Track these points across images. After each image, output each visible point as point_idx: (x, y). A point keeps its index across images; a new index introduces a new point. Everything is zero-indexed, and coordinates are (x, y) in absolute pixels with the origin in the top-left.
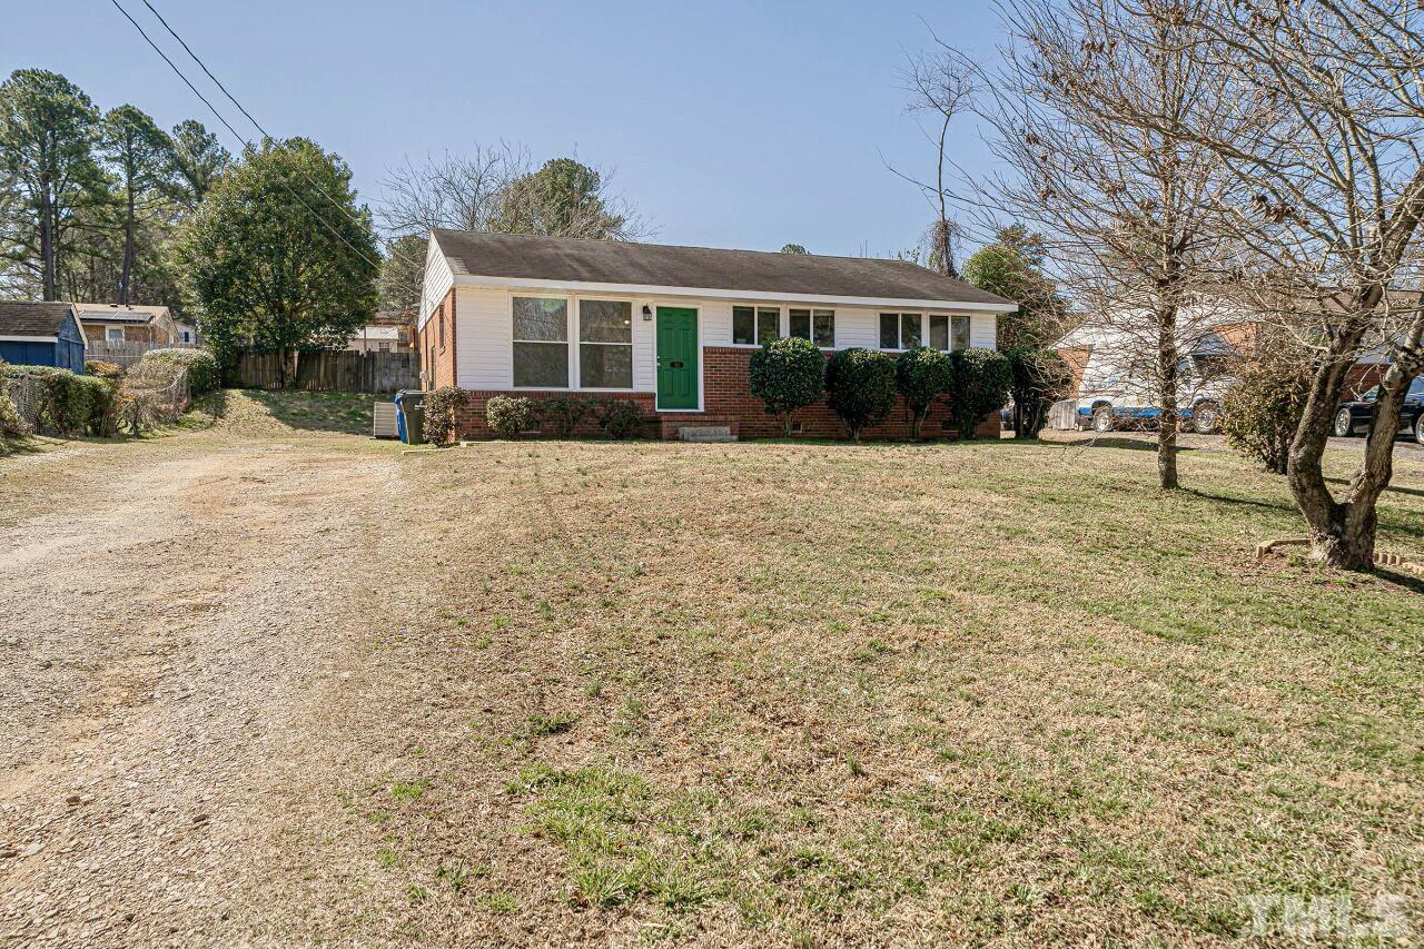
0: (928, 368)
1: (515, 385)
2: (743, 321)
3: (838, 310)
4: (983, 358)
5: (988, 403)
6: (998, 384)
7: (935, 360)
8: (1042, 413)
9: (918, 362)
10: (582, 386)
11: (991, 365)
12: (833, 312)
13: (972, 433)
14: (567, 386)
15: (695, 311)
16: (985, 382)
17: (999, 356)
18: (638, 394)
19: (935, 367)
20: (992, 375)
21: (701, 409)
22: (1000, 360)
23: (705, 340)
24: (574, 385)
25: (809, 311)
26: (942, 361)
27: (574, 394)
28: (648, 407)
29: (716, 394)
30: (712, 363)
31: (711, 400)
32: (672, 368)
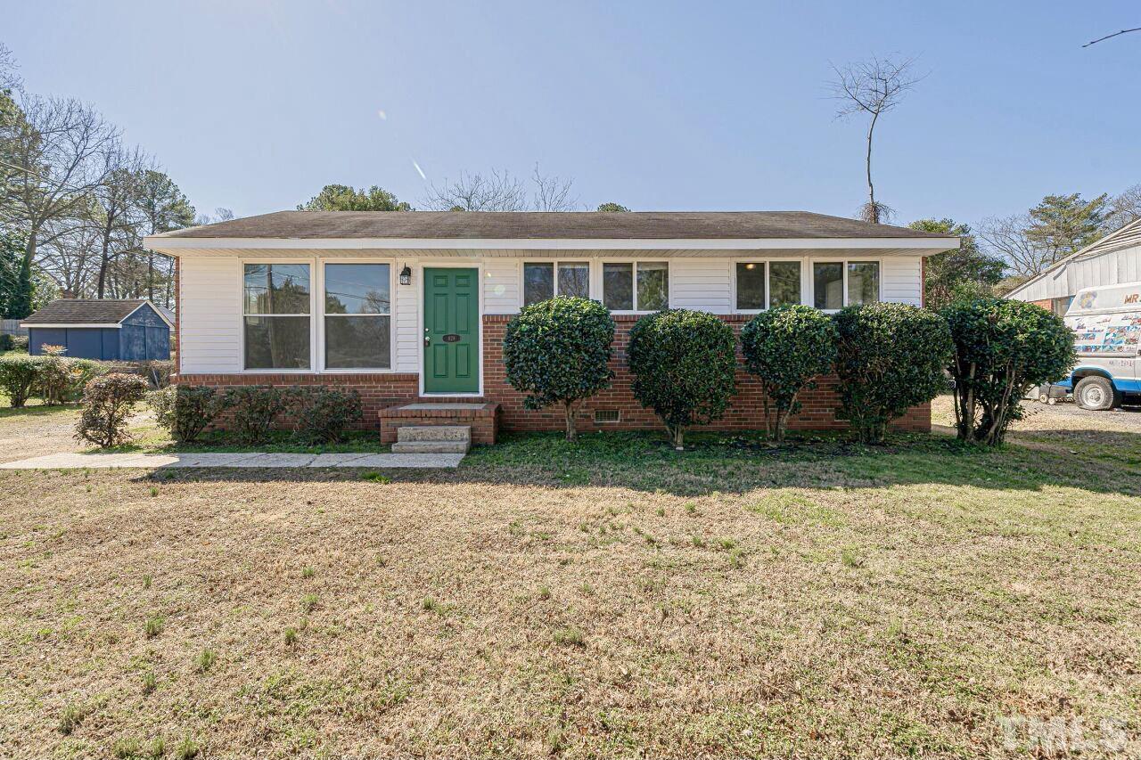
0: (790, 337)
1: (247, 367)
2: (537, 278)
3: (673, 261)
4: (894, 317)
5: (904, 391)
6: (925, 360)
7: (803, 325)
8: (1011, 402)
9: (774, 328)
10: (327, 366)
11: (910, 329)
12: (667, 264)
13: (878, 434)
14: (309, 367)
15: (476, 271)
16: (899, 359)
17: (924, 314)
18: (395, 375)
19: (807, 334)
20: (913, 348)
21: (481, 394)
22: (929, 322)
23: (486, 307)
24: (317, 364)
25: (630, 265)
26: (817, 326)
27: (316, 376)
28: (408, 392)
29: (498, 374)
30: (493, 336)
31: (492, 383)
32: (444, 342)
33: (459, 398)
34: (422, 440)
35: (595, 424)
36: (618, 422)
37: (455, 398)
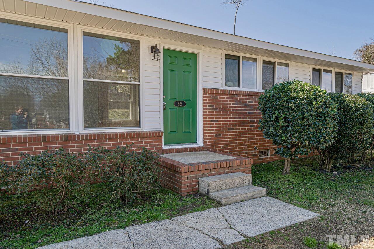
10: (85, 127)
12: (288, 65)
14: (68, 127)
15: (195, 55)
21: (200, 143)
24: (77, 125)
25: (274, 63)
27: (74, 136)
28: (155, 145)
29: (212, 130)
30: (210, 103)
31: (209, 136)
32: (175, 107)
33: (190, 148)
34: (226, 189)
35: (259, 159)
36: (269, 156)
37: (187, 148)
